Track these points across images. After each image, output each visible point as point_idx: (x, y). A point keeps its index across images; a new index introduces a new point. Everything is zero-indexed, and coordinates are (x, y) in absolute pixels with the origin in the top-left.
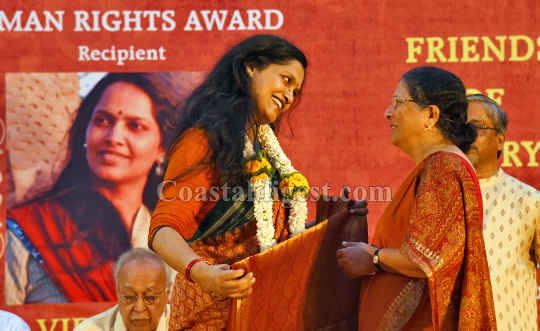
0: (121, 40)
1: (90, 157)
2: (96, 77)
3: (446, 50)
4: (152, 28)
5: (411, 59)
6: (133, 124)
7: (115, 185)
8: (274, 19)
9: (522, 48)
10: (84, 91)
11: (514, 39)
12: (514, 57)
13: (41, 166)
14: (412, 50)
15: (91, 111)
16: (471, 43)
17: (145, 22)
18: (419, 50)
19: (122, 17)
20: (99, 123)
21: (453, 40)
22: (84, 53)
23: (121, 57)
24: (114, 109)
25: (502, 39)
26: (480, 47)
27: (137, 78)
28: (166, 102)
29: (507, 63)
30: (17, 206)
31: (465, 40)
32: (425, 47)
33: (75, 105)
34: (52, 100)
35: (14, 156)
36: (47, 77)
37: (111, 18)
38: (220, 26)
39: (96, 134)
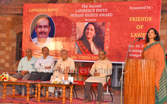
0: (91, 18)
1: (86, 34)
2: (87, 23)
3: (135, 19)
4: (95, 16)
5: (130, 21)
6: (92, 30)
7: (89, 38)
8: (111, 14)
9: (147, 19)
10: (86, 25)
11: (146, 18)
12: (145, 20)
13: (80, 35)
14: (130, 19)
15: (86, 28)
16: (139, 18)
17: (94, 15)
18: (131, 19)
19: (91, 15)
20: (87, 29)
21: (136, 18)
22: (86, 20)
23: (91, 20)
24: (89, 28)
25: (144, 18)
26: (140, 19)
27: (92, 23)
28: (96, 27)
29: (144, 21)
30: (77, 41)
31: (138, 18)
32: (132, 19)
33: (84, 27)
34: (82, 26)
35: (77, 34)
36: (81, 23)
37: (90, 15)
38: (104, 16)
39: (87, 31)
